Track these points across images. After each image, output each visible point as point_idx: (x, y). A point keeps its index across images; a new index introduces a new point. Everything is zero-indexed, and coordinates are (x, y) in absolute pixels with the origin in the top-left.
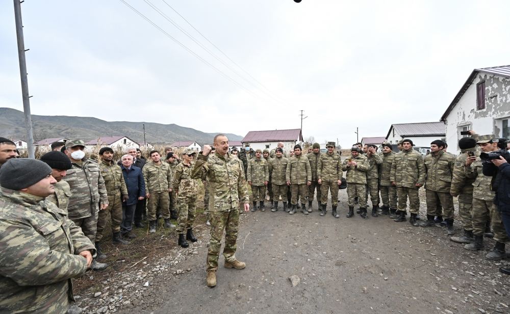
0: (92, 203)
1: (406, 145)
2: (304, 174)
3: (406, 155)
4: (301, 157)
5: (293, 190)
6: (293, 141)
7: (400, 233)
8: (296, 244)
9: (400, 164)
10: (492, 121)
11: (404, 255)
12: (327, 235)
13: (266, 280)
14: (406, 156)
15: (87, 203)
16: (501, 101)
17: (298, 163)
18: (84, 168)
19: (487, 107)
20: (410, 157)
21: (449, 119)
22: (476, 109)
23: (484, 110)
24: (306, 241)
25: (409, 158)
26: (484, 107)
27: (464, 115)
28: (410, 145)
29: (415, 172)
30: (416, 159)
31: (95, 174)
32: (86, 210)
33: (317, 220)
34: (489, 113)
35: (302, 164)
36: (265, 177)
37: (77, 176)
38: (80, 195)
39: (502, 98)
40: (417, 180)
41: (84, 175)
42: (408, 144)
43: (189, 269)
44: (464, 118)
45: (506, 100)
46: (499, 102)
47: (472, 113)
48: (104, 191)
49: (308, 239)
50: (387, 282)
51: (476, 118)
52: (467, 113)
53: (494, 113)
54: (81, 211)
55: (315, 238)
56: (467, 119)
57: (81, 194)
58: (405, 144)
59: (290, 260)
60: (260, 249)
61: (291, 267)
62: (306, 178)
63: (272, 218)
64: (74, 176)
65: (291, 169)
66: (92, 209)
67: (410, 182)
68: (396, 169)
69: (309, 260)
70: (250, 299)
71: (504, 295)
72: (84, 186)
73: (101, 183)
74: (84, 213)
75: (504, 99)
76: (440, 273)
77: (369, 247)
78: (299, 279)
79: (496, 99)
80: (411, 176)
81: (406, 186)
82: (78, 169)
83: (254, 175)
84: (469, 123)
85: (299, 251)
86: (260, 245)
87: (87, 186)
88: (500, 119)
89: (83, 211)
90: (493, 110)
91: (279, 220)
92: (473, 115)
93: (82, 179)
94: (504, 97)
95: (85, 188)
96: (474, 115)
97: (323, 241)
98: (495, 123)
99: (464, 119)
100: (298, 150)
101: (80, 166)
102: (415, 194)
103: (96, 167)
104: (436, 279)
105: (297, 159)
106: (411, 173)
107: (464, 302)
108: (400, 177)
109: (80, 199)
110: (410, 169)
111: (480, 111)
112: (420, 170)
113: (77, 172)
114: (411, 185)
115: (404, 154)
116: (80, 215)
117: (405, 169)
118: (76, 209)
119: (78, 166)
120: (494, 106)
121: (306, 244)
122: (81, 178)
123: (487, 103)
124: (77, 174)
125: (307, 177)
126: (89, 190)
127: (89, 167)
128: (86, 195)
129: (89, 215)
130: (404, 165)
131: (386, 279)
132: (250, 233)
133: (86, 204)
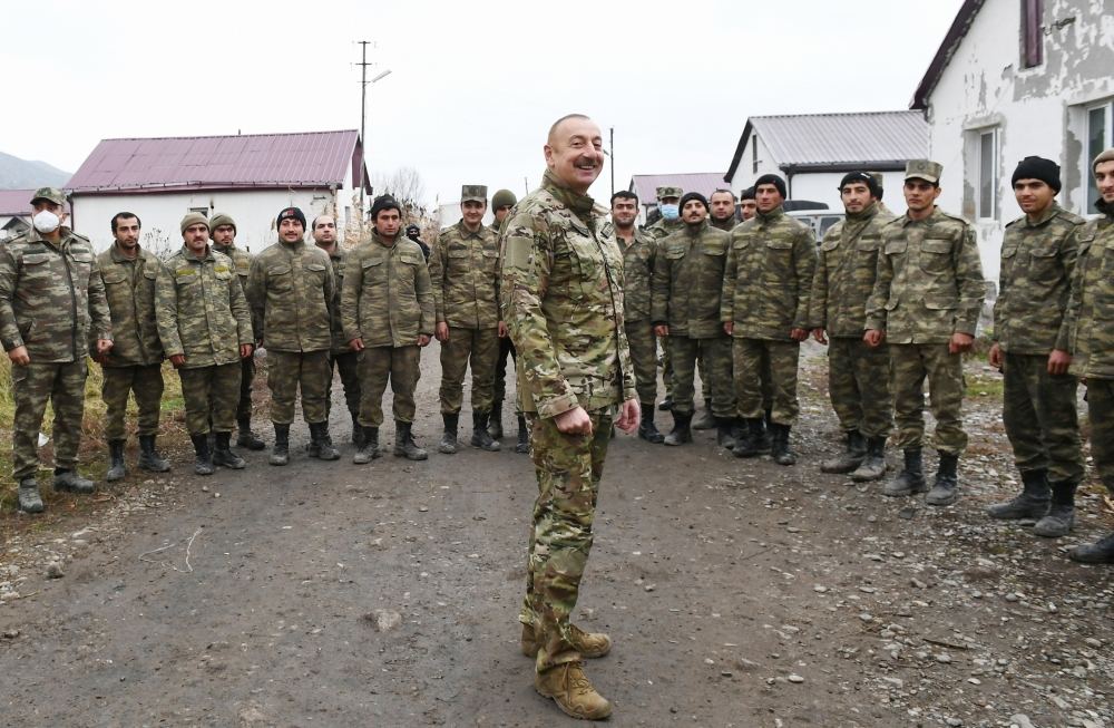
0: (74, 332)
1: (765, 195)
2: (412, 308)
3: (761, 229)
4: (399, 245)
5: (369, 371)
6: (325, 188)
7: (714, 491)
8: (378, 541)
9: (744, 261)
10: (1059, 112)
11: (712, 538)
12: (480, 514)
13: (294, 627)
14: (762, 235)
15: (67, 331)
16: (1086, 39)
17: (389, 266)
18: (64, 253)
19: (1049, 56)
20: (774, 236)
21: (939, 99)
22: (1017, 64)
23: (1040, 71)
24: (412, 533)
25: (770, 243)
26: (1039, 62)
27: (984, 86)
28: (777, 194)
29: (786, 288)
30: (791, 245)
31: (84, 268)
32: (65, 346)
33: (445, 477)
34: (1053, 82)
35: (405, 270)
36: (238, 329)
37: (52, 270)
38: (55, 311)
39: (1087, 28)
40: (794, 315)
41: (63, 268)
42: (770, 191)
43: (14, 632)
44: (982, 99)
45: (1098, 38)
46: (1079, 45)
47: (1007, 80)
48: (104, 309)
49: (419, 528)
50: (652, 594)
51: (1017, 98)
52: (994, 80)
53: (1065, 84)
54: (55, 347)
55: (441, 523)
56: (993, 105)
57: (55, 309)
58: (762, 191)
59: (361, 580)
60: (251, 565)
61: (370, 595)
62: (417, 325)
63: (274, 482)
64: (46, 269)
65: (359, 292)
66: (74, 345)
67: (771, 323)
68: (735, 278)
69: (424, 574)
70: (254, 667)
71: (929, 587)
72: (62, 293)
73: (96, 291)
74: (62, 351)
75: (1093, 34)
76: (797, 564)
77: (613, 531)
78: (397, 615)
79: (1072, 30)
80: (775, 300)
81: (759, 336)
82: (53, 254)
83: (196, 321)
84: (998, 120)
85: (389, 558)
86: (250, 556)
87: (67, 292)
88: (1083, 105)
89: (59, 348)
90: (1064, 72)
91: (305, 487)
92: (1009, 88)
93: (60, 277)
94: (1093, 26)
95: (64, 298)
96: (1013, 85)
97: (467, 529)
98: (1067, 120)
99: (984, 103)
100: (394, 217)
101: (56, 246)
102: (788, 359)
103: (86, 252)
104: (783, 578)
105: (385, 253)
106: (775, 293)
107: (834, 609)
108: (744, 307)
109: (54, 320)
110: (772, 276)
111: (1029, 73)
112: (801, 281)
113: (52, 260)
114: (774, 332)
115: (758, 227)
116: (54, 355)
117: (759, 281)
118: (46, 340)
119: (53, 248)
120: (1065, 57)
121: (414, 540)
122: (58, 273)
123: (1049, 46)
124: (51, 264)
125: (420, 318)
126: (70, 303)
127: (74, 251)
128: (65, 312)
129: (69, 359)
130: (755, 265)
131: (648, 587)
132: (199, 530)
133: (65, 333)
